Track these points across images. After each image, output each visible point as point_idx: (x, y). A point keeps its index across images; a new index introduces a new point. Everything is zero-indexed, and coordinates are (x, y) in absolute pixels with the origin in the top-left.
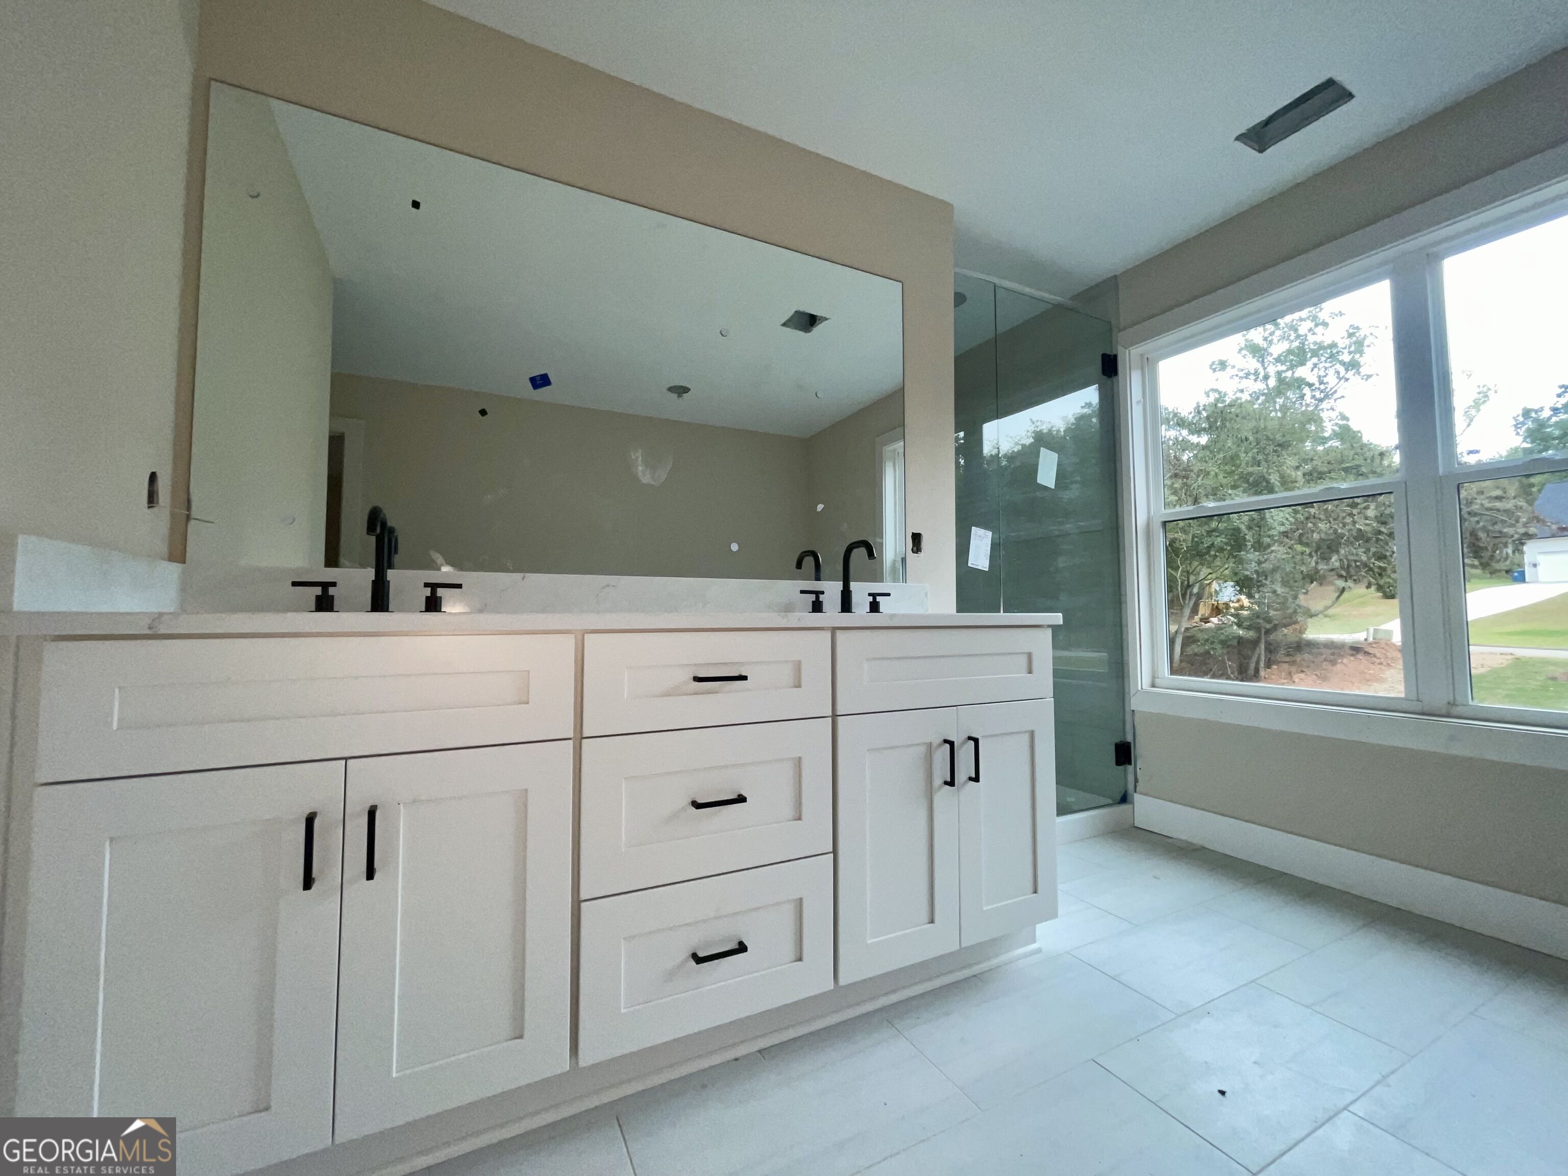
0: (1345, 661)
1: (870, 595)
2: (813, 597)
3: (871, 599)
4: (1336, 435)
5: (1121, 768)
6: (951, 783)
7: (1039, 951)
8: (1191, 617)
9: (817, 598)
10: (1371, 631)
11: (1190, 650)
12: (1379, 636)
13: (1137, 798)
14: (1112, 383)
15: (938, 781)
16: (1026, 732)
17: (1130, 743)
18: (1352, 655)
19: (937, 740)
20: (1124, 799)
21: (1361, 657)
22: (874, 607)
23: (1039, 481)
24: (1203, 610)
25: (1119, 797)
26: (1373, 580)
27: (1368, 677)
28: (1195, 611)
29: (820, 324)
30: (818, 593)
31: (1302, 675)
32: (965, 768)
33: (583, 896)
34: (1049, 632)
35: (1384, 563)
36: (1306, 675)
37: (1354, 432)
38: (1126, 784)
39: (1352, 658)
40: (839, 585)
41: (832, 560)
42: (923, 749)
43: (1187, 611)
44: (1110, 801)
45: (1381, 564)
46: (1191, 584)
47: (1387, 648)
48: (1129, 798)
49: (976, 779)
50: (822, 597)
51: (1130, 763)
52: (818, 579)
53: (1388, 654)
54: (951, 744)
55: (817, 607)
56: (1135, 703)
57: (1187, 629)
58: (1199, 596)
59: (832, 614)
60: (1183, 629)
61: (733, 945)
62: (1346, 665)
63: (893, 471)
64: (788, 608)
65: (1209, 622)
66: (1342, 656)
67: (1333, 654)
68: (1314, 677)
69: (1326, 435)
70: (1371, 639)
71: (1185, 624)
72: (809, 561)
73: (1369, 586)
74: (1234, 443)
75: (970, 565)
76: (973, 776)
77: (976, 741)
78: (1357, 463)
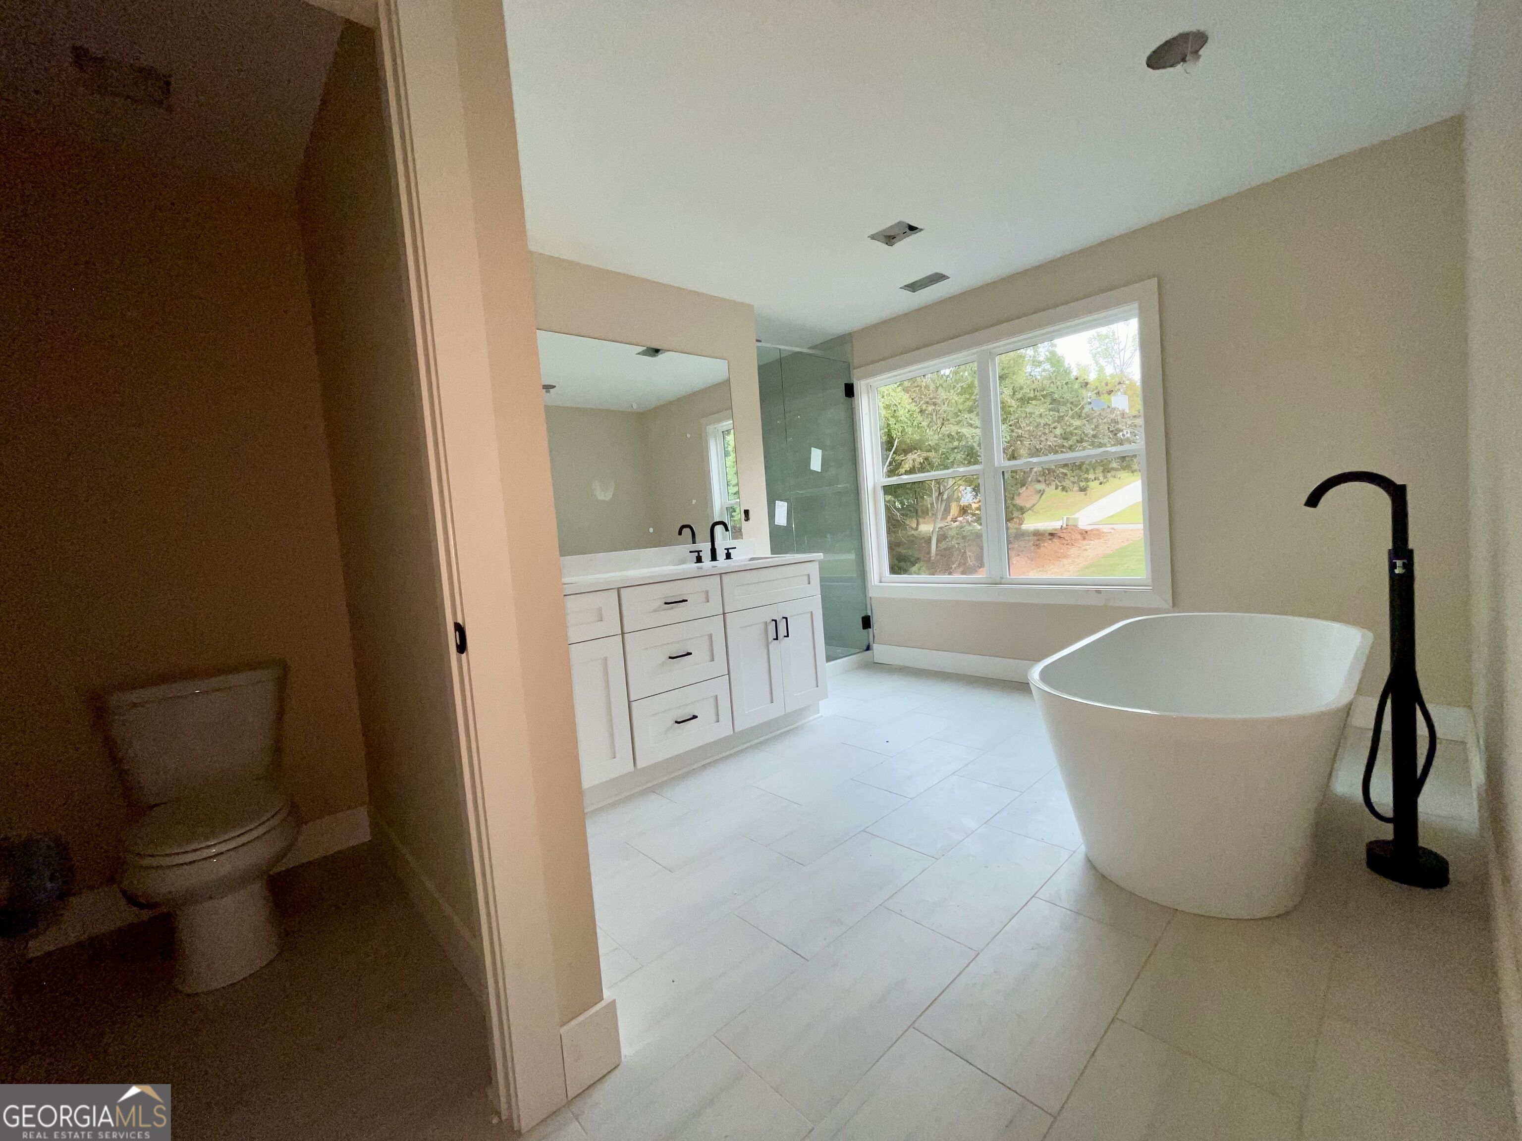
0: (1046, 544)
1: (725, 549)
2: (696, 554)
3: (726, 551)
4: (1048, 360)
5: (866, 630)
6: (777, 639)
7: (821, 716)
8: (944, 518)
9: (699, 554)
10: (1065, 519)
11: (943, 545)
12: (1070, 523)
13: (875, 646)
14: (852, 401)
15: (771, 639)
16: (808, 612)
17: (869, 616)
18: (1050, 539)
19: (769, 620)
20: (868, 648)
21: (1056, 541)
22: (728, 556)
23: (812, 468)
24: (954, 510)
25: (865, 648)
26: (1059, 484)
27: (1059, 555)
28: (947, 511)
29: (662, 353)
30: (698, 552)
31: (1018, 558)
32: (782, 631)
33: (632, 699)
34: (818, 563)
35: (1066, 470)
36: (1021, 557)
37: (1059, 357)
38: (869, 640)
39: (1050, 542)
40: (709, 545)
41: (702, 533)
42: (762, 626)
43: (940, 516)
44: (859, 651)
45: (1065, 471)
46: (941, 491)
47: (1073, 533)
48: (871, 647)
49: (788, 636)
50: (701, 554)
51: (870, 628)
52: (694, 542)
53: (1073, 536)
54: (776, 621)
55: (699, 560)
56: (871, 593)
57: (941, 528)
58: (949, 499)
59: (707, 563)
60: (937, 530)
61: (691, 717)
62: (1046, 548)
63: (715, 443)
64: (683, 562)
65: (956, 521)
66: (1044, 541)
67: (1038, 540)
68: (1026, 558)
69: (1041, 359)
70: (1065, 526)
71: (940, 524)
72: (686, 531)
73: (1057, 488)
74: (969, 374)
75: (776, 524)
76: (786, 635)
77: (786, 618)
78: (1052, 390)
